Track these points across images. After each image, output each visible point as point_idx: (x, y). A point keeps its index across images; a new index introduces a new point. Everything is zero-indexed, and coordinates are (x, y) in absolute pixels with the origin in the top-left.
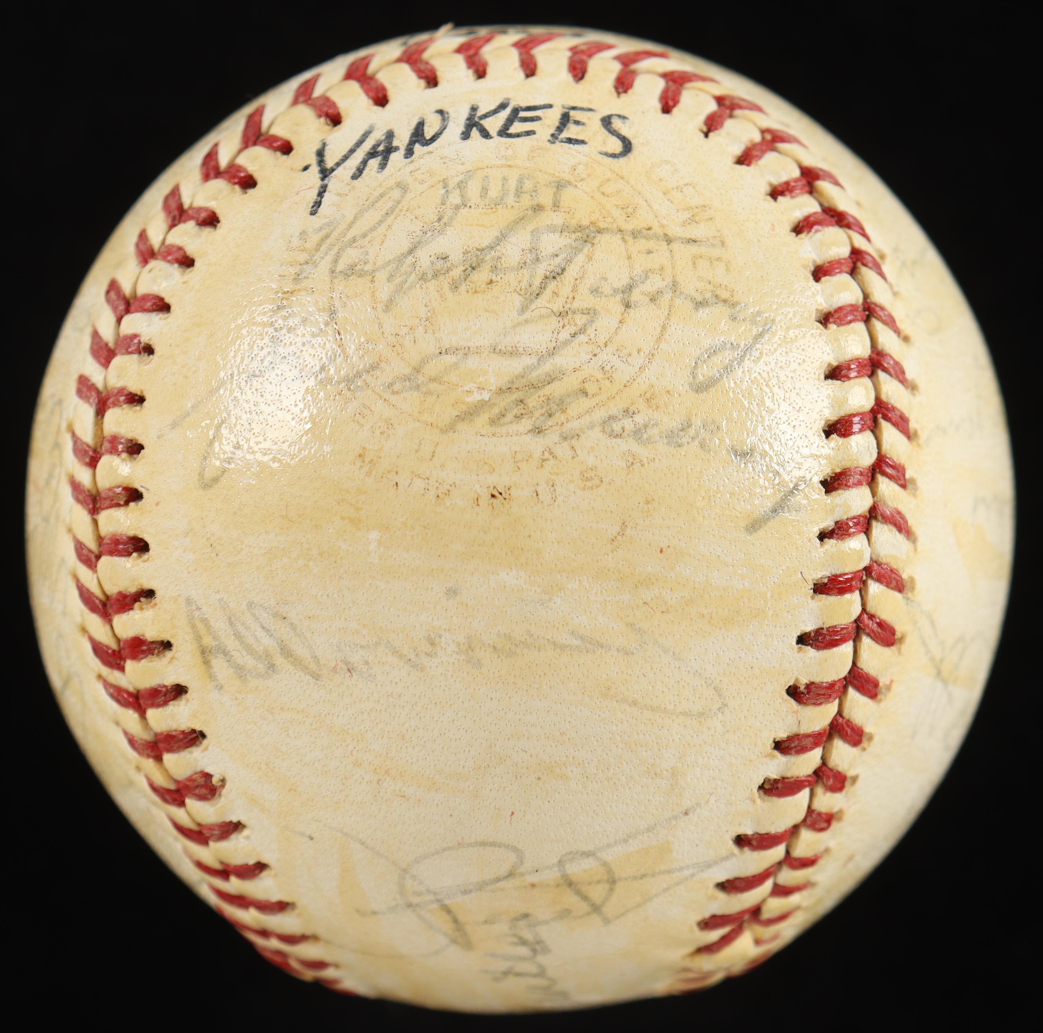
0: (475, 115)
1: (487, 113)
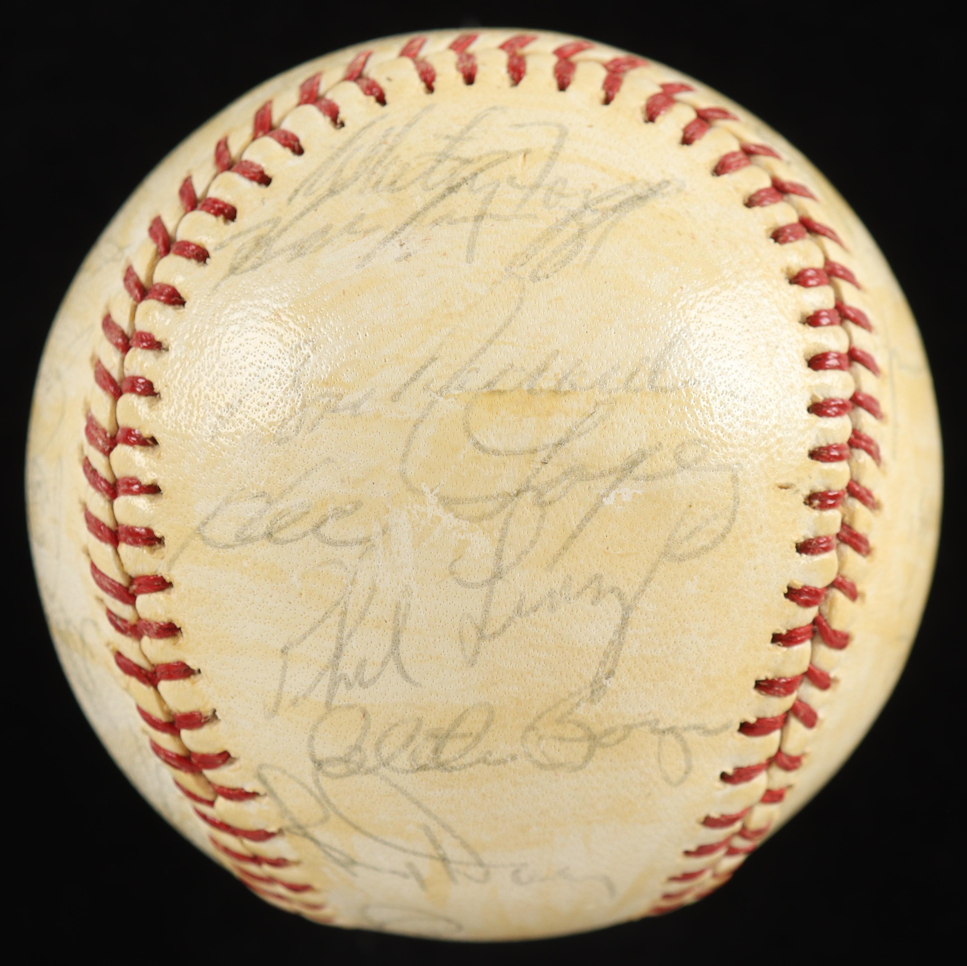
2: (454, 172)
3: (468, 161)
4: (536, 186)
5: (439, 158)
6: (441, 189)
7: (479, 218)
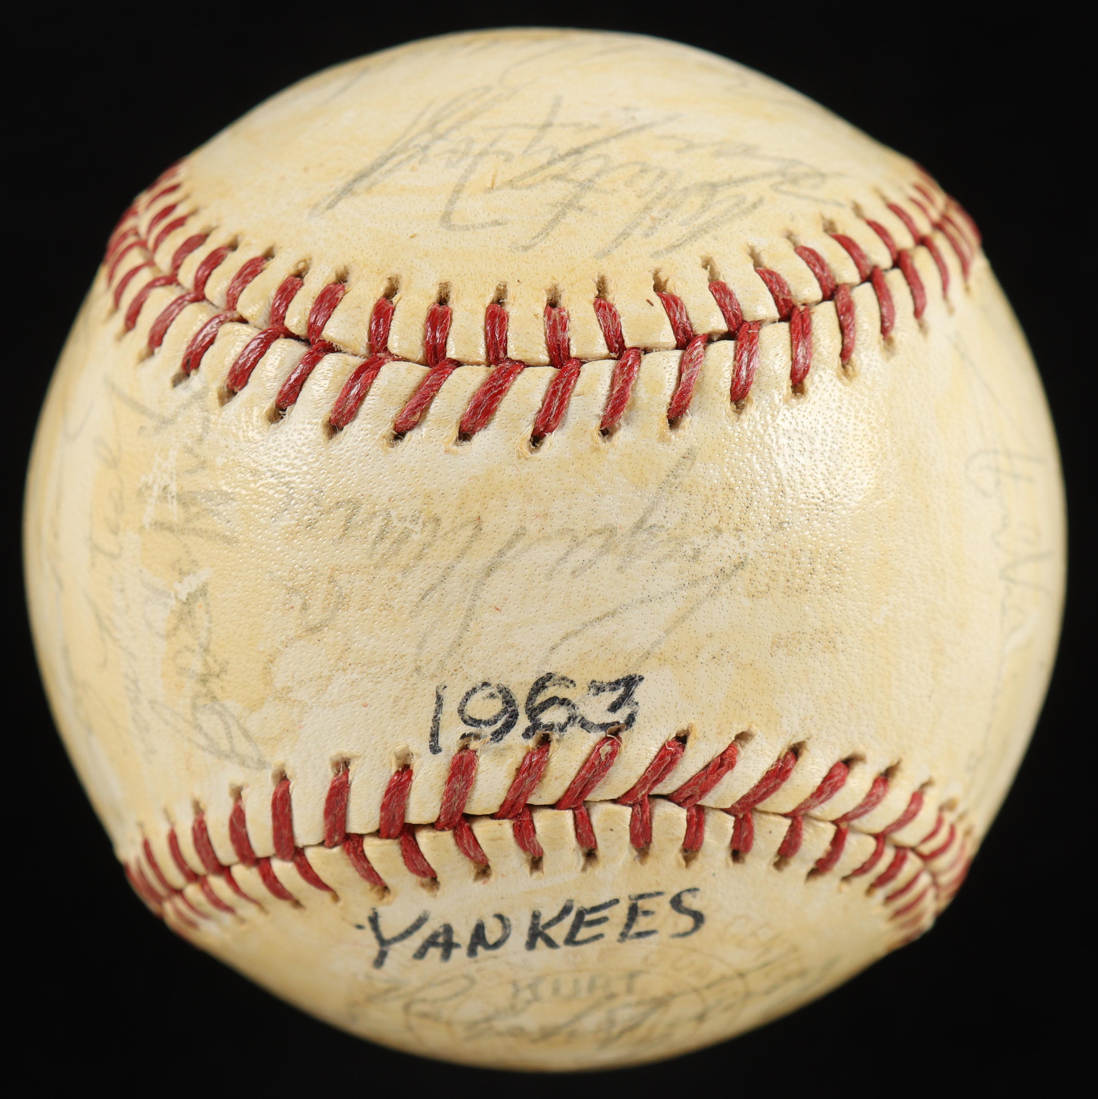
0: (538, 924)
1: (550, 921)
2: (575, 167)
3: (557, 177)
4: (481, 154)
5: (591, 184)
6: (589, 153)
7: (547, 125)
